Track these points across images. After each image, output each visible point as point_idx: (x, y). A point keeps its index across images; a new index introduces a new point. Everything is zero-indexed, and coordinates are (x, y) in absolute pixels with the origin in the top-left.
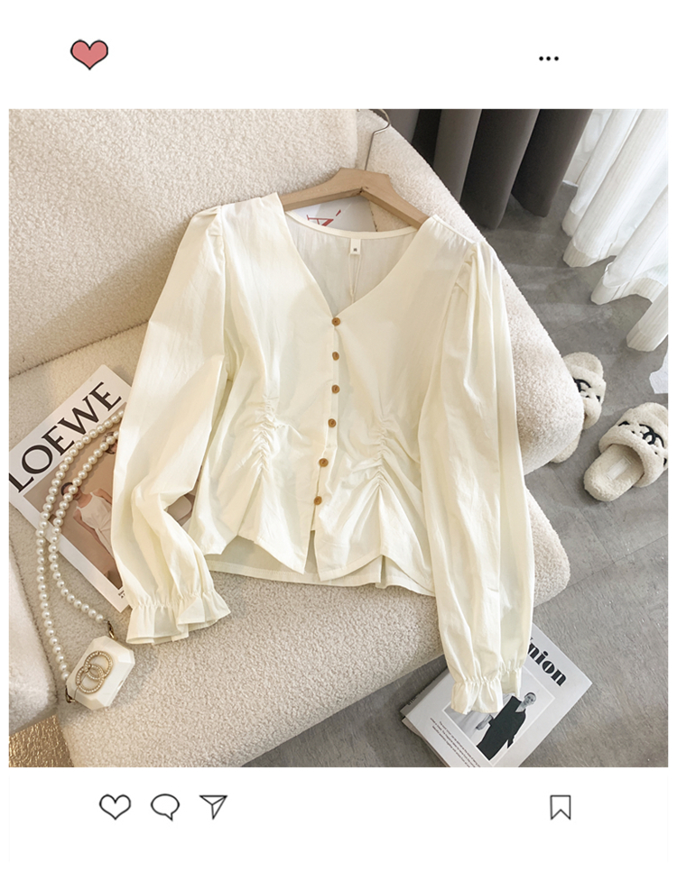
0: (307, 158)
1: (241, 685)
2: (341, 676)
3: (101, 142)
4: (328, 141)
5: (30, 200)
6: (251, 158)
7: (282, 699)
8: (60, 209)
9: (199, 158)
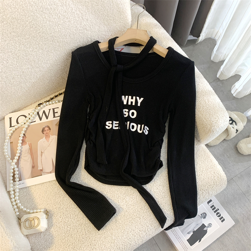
0: (112, 26)
1: (104, 239)
2: (143, 232)
3: (31, 27)
4: (120, 18)
5: (4, 53)
6: (90, 28)
7: (120, 243)
8: (16, 55)
9: (70, 30)
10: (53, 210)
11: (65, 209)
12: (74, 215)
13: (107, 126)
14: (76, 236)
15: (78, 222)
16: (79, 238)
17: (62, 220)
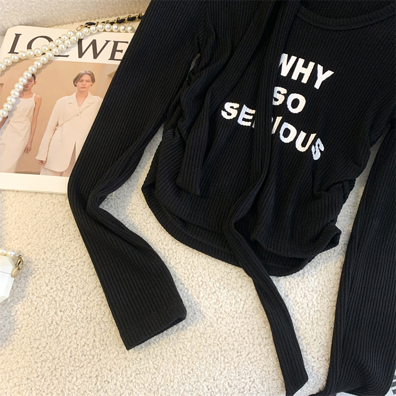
10: (36, 263)
11: (63, 269)
12: (81, 291)
13: (225, 110)
14: (70, 343)
15: (84, 311)
16: (73, 350)
17: (48, 291)
